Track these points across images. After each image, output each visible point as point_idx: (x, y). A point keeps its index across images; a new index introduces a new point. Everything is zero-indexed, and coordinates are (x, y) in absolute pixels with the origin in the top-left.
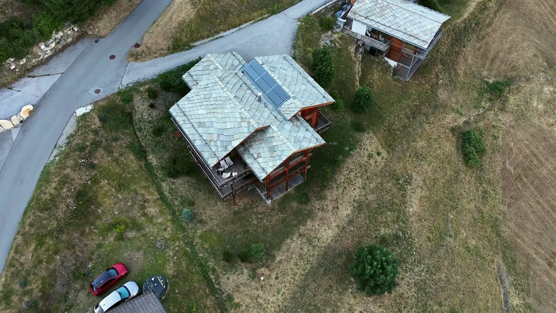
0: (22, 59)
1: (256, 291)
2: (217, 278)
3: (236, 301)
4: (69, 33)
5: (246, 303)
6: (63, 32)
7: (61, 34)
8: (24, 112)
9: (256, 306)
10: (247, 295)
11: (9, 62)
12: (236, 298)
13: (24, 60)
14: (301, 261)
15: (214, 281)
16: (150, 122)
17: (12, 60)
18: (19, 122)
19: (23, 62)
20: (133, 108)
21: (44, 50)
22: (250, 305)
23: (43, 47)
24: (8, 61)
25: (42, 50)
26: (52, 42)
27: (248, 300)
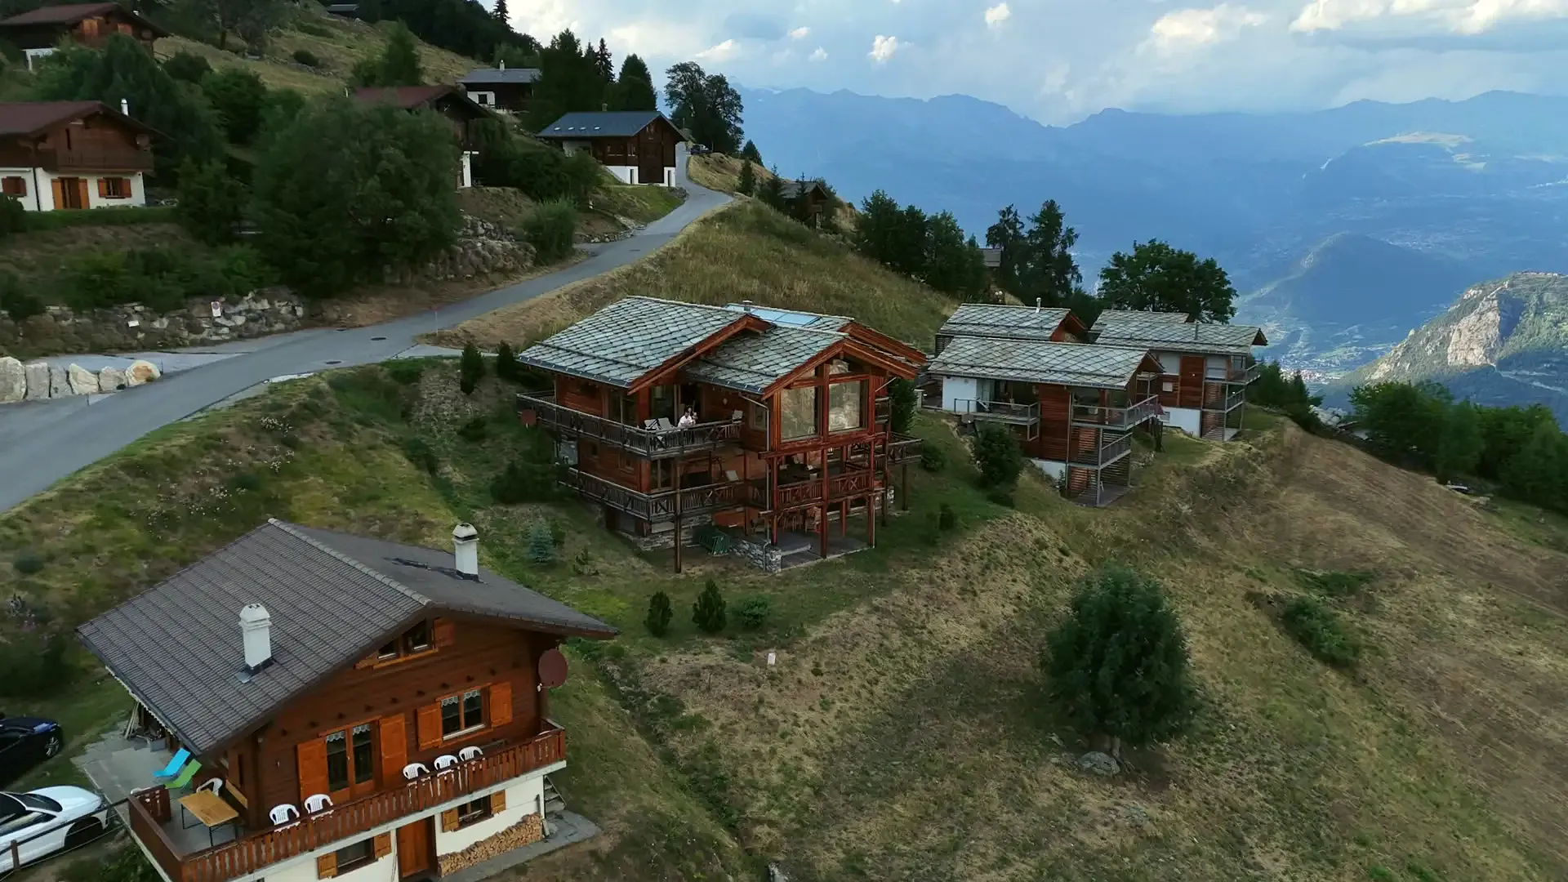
0: (162, 317)
1: (753, 686)
2: (628, 668)
3: (690, 711)
4: (283, 311)
5: (723, 720)
6: (270, 303)
7: (265, 305)
8: (137, 369)
9: (755, 727)
10: (725, 697)
11: (130, 311)
12: (689, 705)
13: (165, 322)
14: (888, 659)
15: (617, 676)
16: (454, 421)
17: (138, 308)
18: (117, 384)
19: (162, 324)
20: (416, 396)
21: (218, 320)
22: (736, 727)
23: (217, 312)
24: (128, 307)
25: (211, 317)
26: (240, 313)
27: (728, 713)
